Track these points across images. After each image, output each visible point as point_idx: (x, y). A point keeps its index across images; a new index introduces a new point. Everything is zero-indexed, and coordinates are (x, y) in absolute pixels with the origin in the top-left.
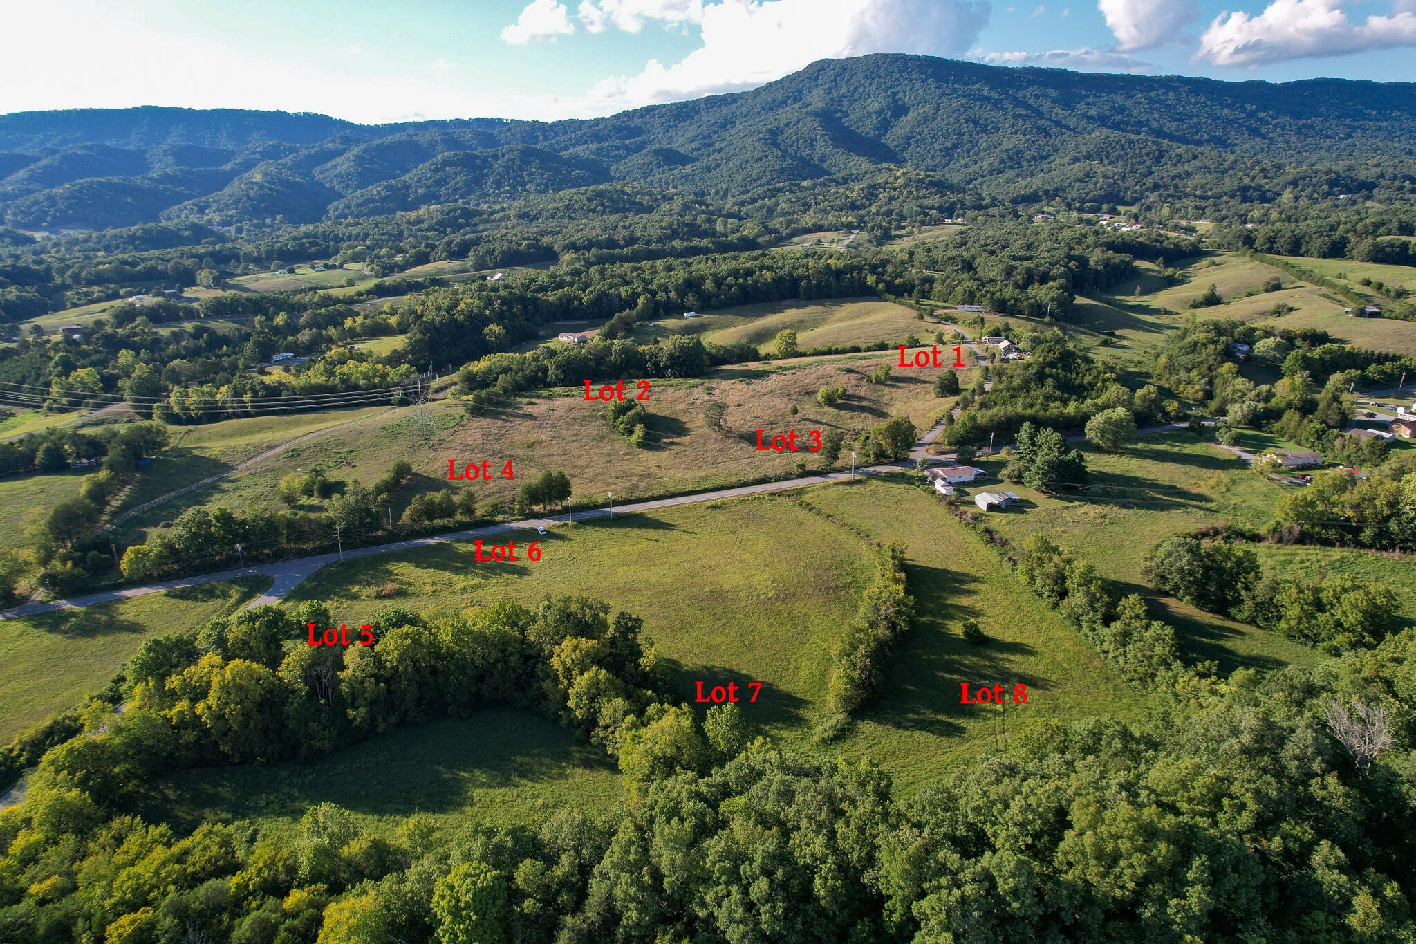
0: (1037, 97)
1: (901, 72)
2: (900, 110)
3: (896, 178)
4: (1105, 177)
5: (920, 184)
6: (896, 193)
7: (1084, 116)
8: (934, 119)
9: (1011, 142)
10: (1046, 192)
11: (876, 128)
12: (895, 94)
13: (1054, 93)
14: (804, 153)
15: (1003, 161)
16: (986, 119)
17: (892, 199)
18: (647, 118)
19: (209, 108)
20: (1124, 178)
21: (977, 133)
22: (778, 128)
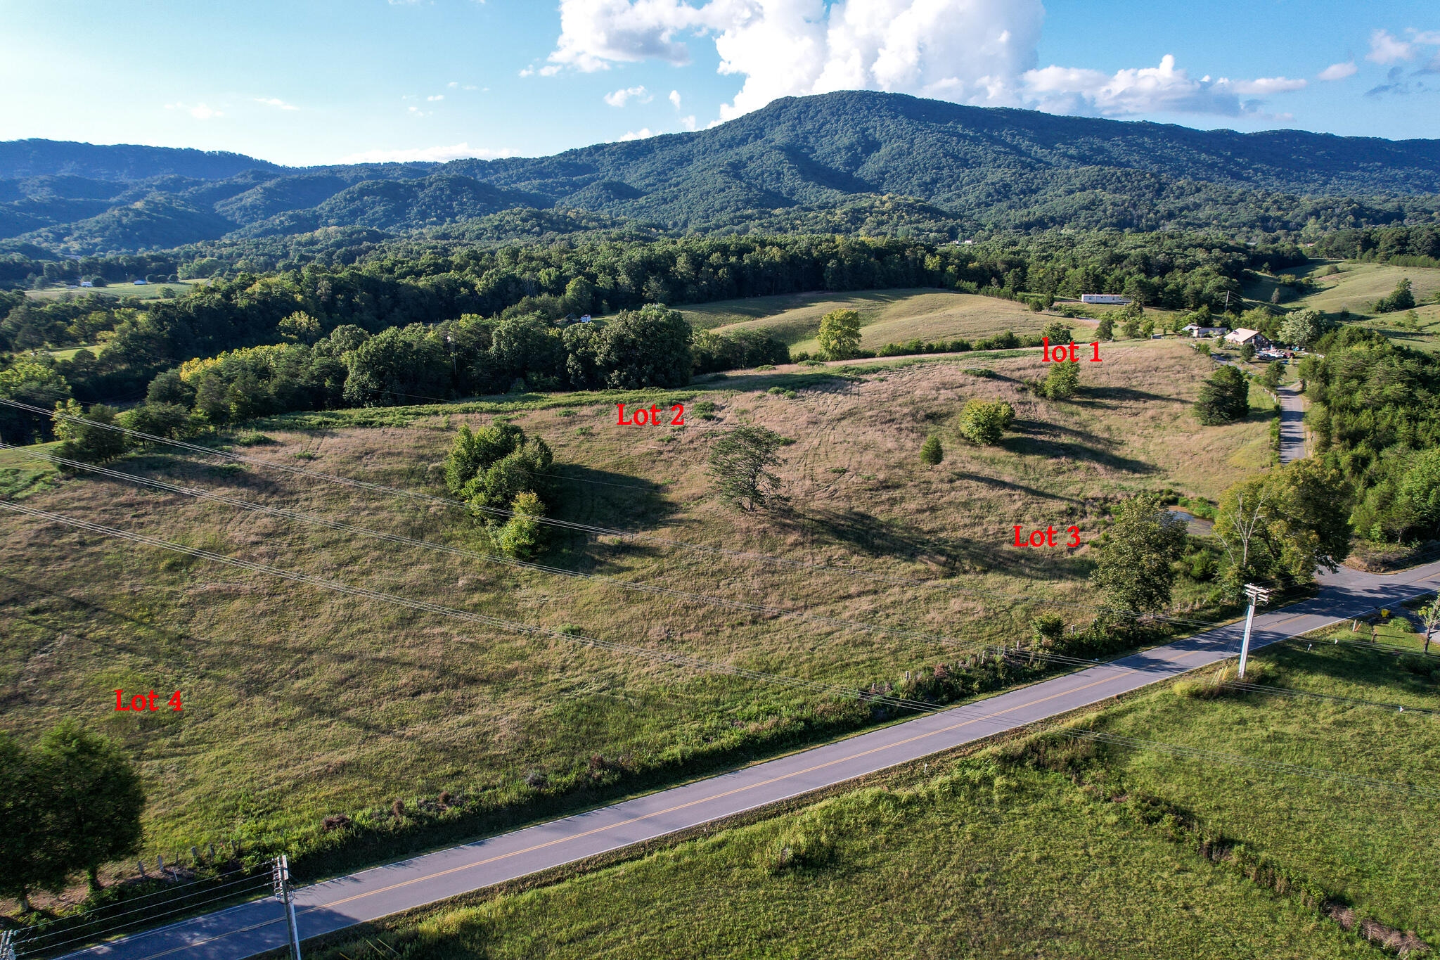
0: (1013, 136)
1: (869, 109)
2: (872, 146)
3: (883, 203)
4: (1114, 204)
5: (910, 208)
6: (885, 217)
7: (1065, 155)
8: (909, 153)
9: (996, 176)
10: (1053, 219)
11: (846, 164)
12: (864, 130)
13: (1031, 134)
14: (772, 186)
15: (989, 195)
16: (966, 154)
17: (880, 223)
18: (596, 156)
19: (109, 144)
20: (1134, 206)
21: (958, 168)
22: (740, 162)
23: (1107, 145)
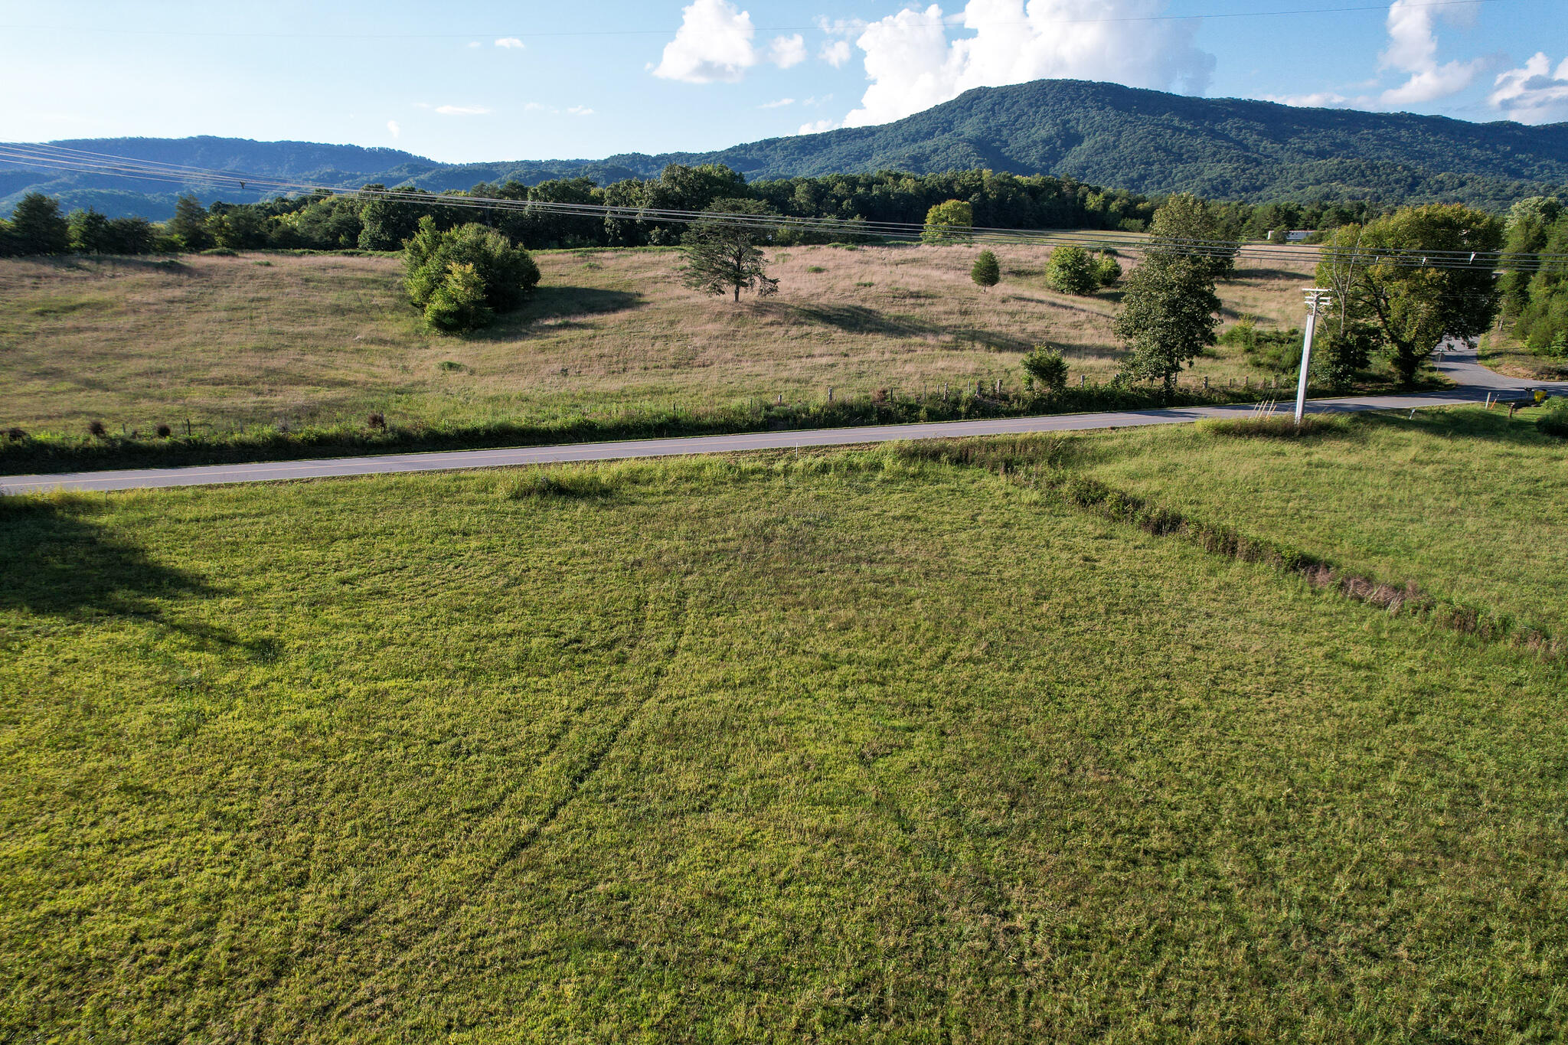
0: (1240, 129)
1: (1072, 100)
2: (1072, 139)
7: (1299, 150)
8: (1115, 147)
9: (1213, 171)
11: (1042, 159)
12: (1065, 123)
13: (1261, 127)
15: (1204, 192)
16: (1181, 148)
18: (767, 151)
21: (1170, 163)
22: (923, 155)
23: (1353, 139)
